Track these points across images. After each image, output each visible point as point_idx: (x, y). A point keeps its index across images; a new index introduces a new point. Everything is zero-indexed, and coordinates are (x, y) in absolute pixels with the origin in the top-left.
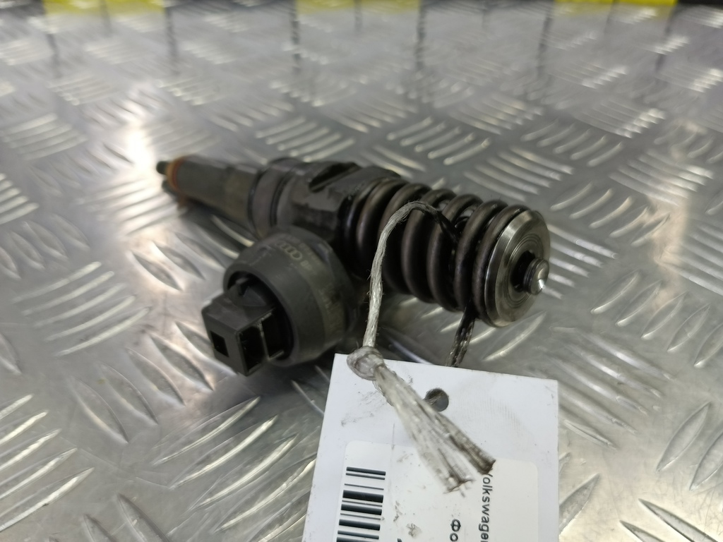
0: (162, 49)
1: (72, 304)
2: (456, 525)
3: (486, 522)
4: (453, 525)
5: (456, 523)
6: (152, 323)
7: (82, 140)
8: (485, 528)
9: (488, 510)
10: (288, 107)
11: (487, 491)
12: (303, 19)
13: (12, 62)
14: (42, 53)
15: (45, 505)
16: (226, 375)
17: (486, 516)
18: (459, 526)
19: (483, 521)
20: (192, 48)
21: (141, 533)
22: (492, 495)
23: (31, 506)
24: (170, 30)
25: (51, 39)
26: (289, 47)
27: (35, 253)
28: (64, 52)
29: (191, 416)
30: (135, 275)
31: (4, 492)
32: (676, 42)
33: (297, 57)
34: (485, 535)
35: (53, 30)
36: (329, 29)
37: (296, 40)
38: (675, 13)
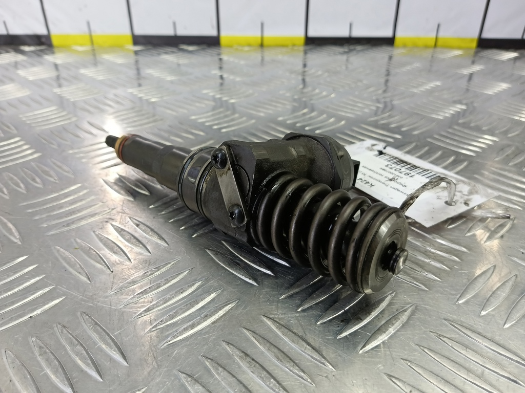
0: (132, 73)
1: (61, 207)
6: (113, 217)
7: (74, 119)
10: (213, 103)
12: (225, 57)
13: (31, 78)
14: (50, 74)
15: (31, 317)
16: (160, 245)
20: (151, 72)
21: (95, 333)
23: (21, 317)
24: (137, 62)
25: (56, 66)
26: (216, 72)
27: (38, 180)
28: (64, 73)
29: (135, 268)
30: (104, 191)
31: (3, 309)
32: (477, 68)
33: (221, 77)
35: (59, 62)
36: (242, 62)
37: (221, 68)
38: (476, 53)
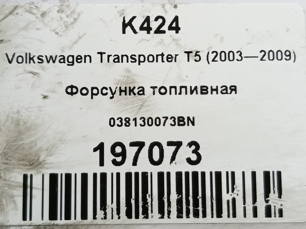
2: (71, 90)
3: (64, 58)
4: (72, 94)
5: (69, 90)
8: (71, 59)
9: (51, 57)
11: (31, 59)
17: (58, 59)
18: (72, 87)
19: (64, 62)
22: (35, 53)
34: (77, 59)
